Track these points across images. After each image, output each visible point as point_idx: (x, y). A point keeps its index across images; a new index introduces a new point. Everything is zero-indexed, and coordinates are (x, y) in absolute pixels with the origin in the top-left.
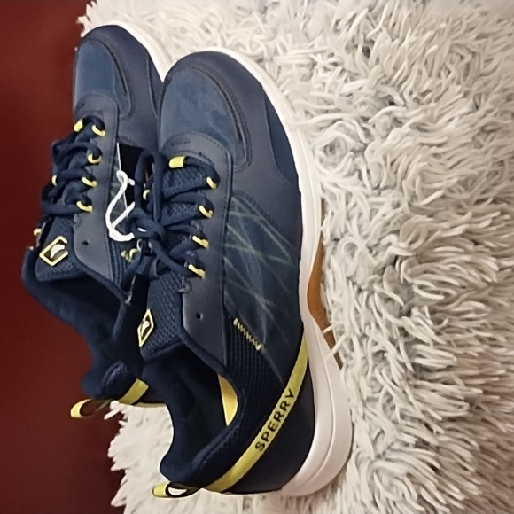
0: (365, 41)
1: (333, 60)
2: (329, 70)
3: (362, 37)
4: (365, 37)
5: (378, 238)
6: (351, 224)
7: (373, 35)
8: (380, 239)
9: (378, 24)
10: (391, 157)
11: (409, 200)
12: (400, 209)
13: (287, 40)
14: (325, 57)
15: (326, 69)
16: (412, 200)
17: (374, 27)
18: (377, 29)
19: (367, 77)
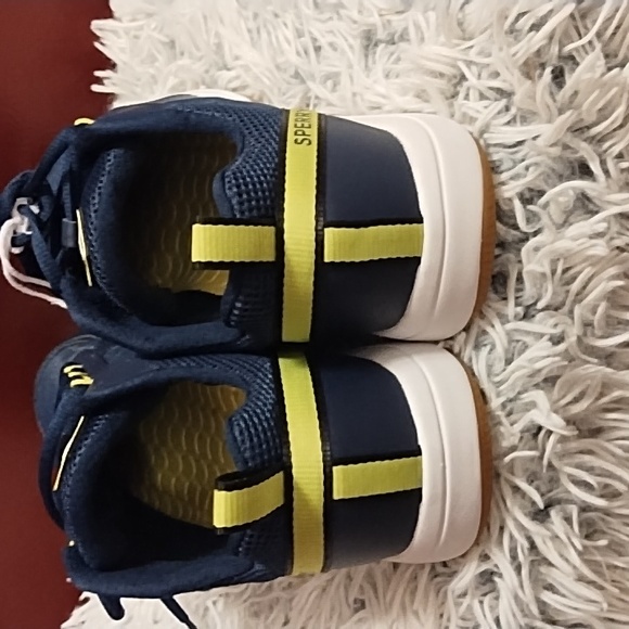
0: (560, 57)
1: (496, 83)
2: (487, 98)
3: (555, 49)
4: (560, 51)
5: (517, 391)
6: (477, 356)
7: (576, 49)
8: (519, 393)
9: (587, 30)
10: (564, 263)
11: (581, 333)
12: (562, 347)
13: (427, 22)
14: (484, 74)
15: (482, 97)
16: (585, 334)
17: (580, 37)
18: (585, 40)
19: (550, 121)
